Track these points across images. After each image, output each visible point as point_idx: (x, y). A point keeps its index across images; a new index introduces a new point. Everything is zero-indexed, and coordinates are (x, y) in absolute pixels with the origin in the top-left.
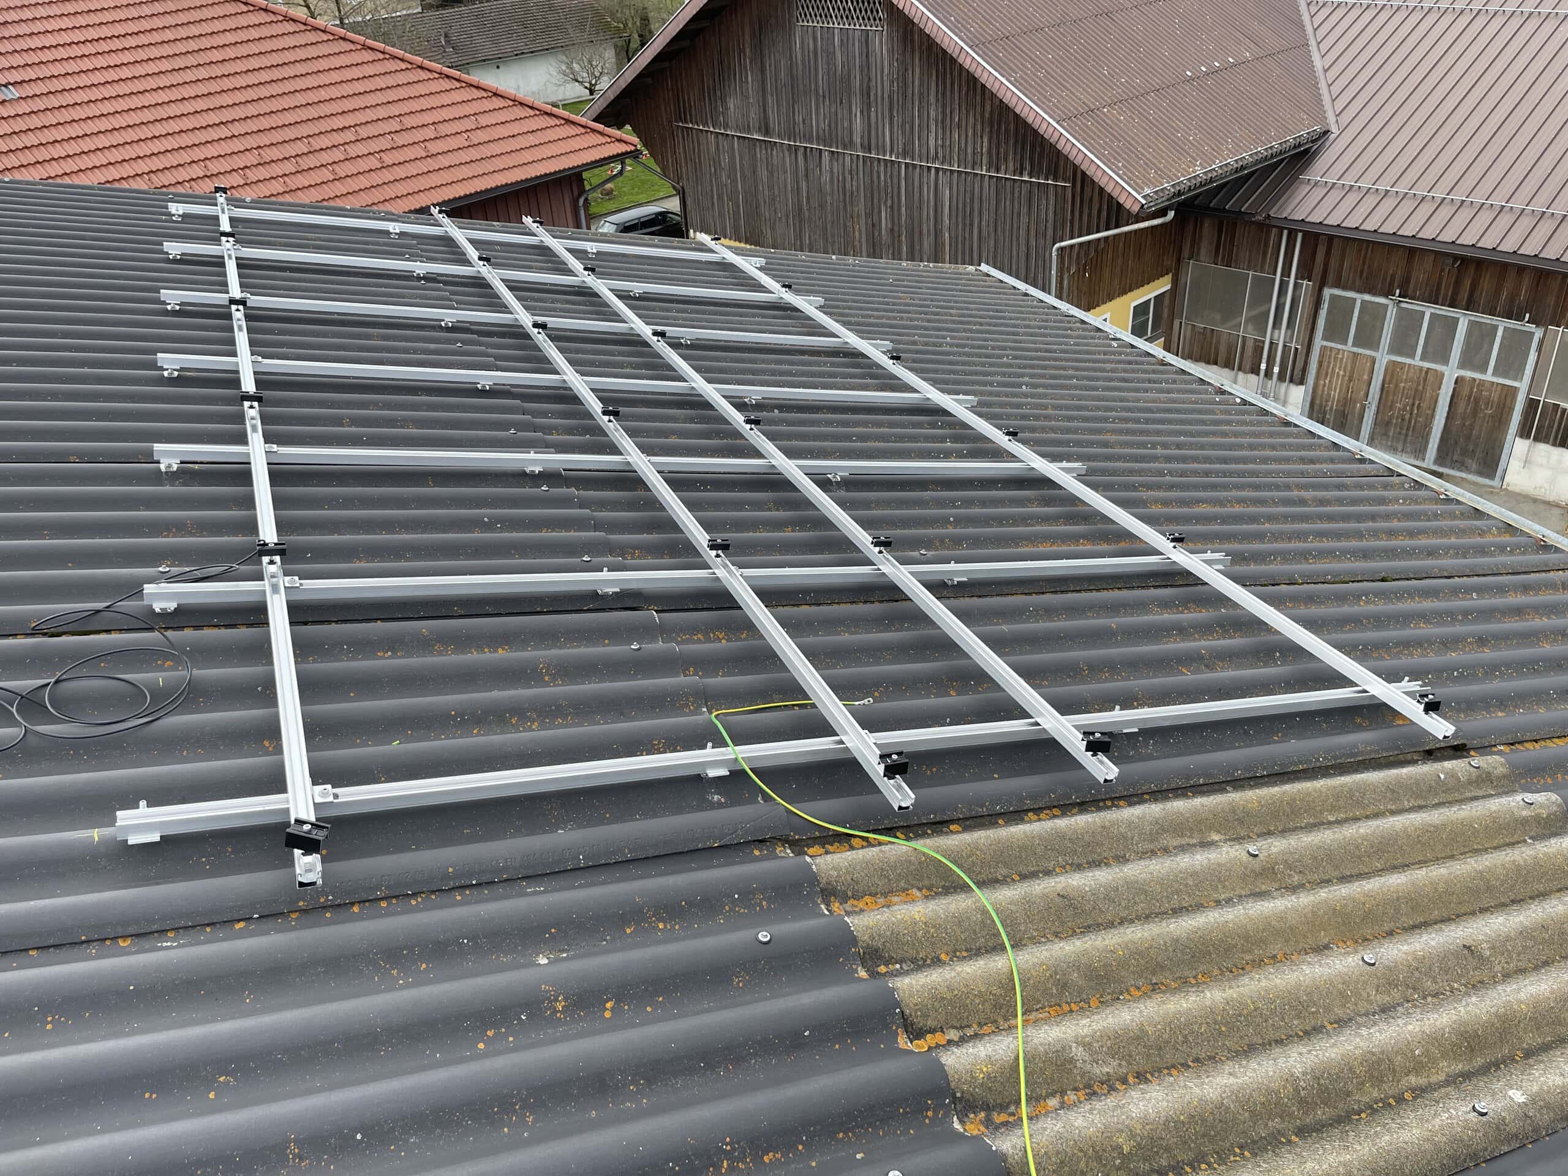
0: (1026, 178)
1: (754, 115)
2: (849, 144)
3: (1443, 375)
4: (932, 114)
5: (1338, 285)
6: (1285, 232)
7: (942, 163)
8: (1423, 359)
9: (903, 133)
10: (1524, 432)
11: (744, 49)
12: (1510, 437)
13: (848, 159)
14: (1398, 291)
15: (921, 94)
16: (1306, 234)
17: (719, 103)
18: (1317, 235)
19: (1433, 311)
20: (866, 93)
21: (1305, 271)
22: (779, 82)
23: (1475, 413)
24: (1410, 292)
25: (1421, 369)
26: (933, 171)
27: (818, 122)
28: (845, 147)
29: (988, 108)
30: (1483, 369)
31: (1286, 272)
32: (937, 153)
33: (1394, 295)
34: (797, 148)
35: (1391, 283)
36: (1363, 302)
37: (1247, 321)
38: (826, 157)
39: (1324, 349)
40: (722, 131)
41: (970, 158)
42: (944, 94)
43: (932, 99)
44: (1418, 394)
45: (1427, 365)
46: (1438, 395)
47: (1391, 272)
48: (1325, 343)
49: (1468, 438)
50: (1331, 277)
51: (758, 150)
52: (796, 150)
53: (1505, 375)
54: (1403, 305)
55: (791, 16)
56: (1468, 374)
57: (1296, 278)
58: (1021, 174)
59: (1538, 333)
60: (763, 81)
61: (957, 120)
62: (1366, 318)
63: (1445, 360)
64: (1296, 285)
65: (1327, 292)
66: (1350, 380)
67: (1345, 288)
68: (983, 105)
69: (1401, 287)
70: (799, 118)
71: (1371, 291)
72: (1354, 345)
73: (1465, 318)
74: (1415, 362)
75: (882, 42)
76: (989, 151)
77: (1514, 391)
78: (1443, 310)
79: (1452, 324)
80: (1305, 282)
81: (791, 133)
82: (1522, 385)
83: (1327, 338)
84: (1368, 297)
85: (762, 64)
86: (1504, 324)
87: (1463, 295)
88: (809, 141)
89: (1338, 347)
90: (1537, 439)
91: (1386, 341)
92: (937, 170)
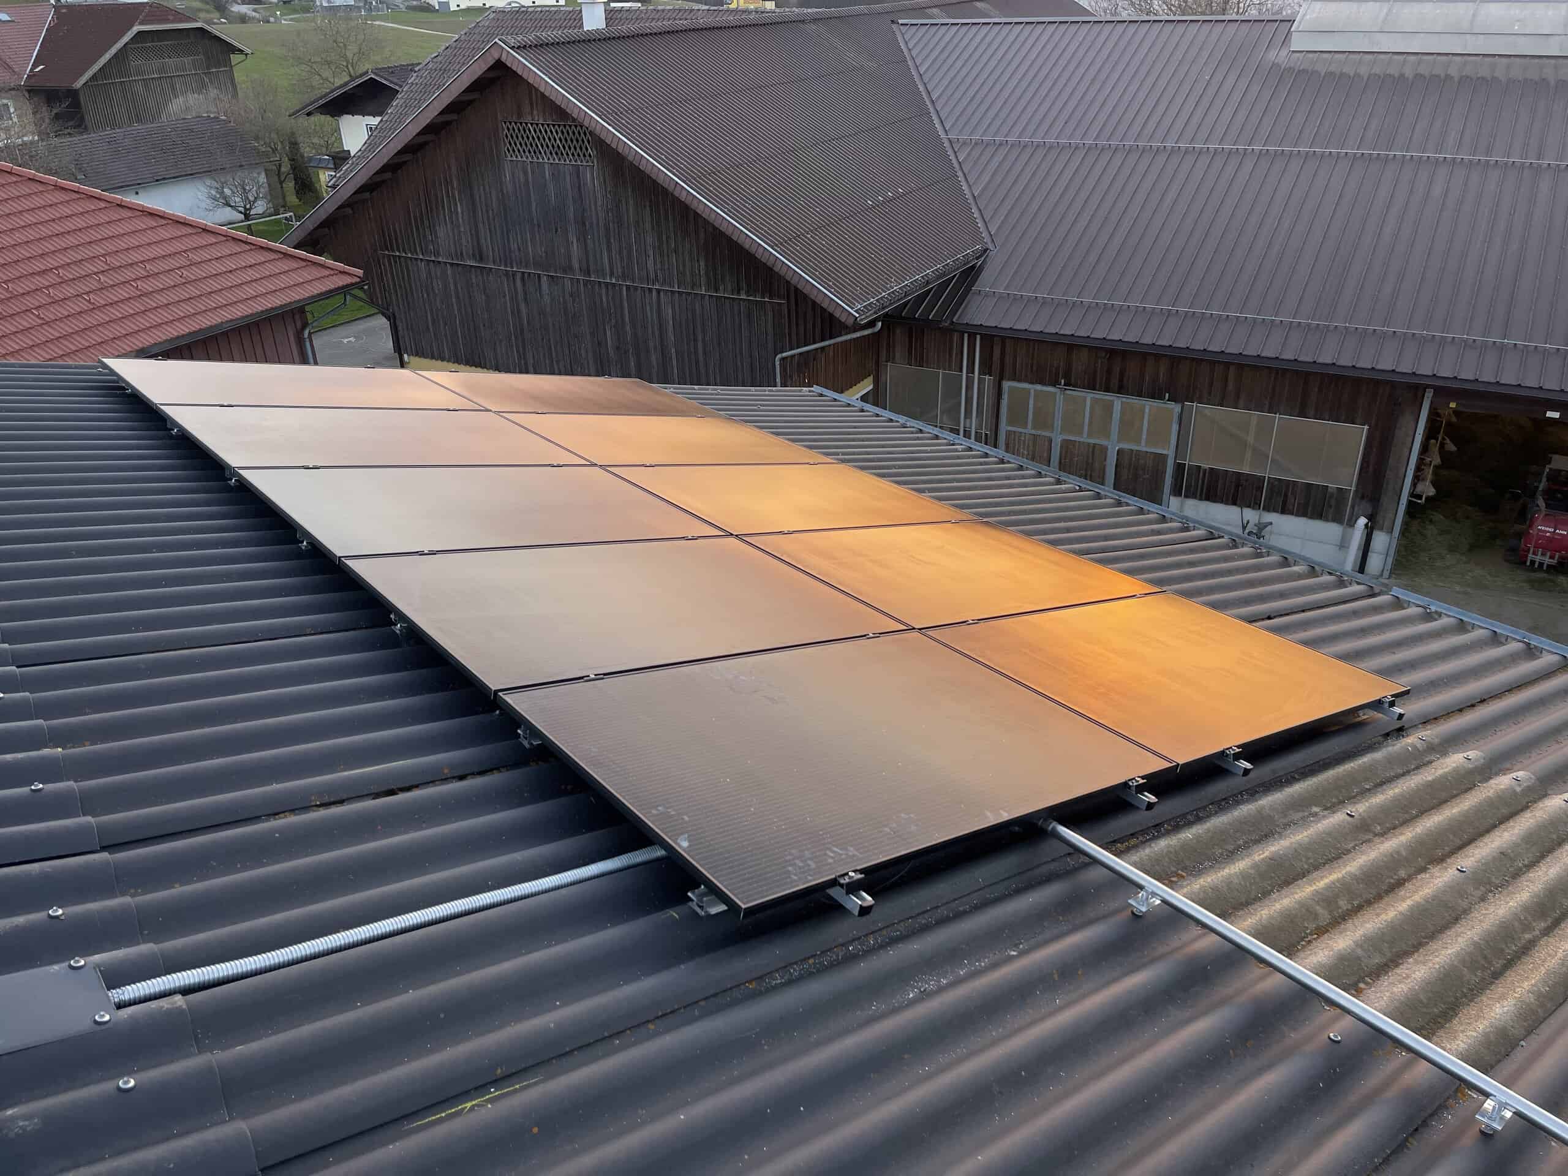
0: (743, 297)
1: (466, 243)
2: (568, 269)
3: (1107, 448)
4: (649, 240)
5: (1014, 378)
6: (966, 335)
7: (662, 285)
8: (1090, 435)
9: (622, 259)
10: (1176, 491)
11: (451, 181)
12: (1165, 495)
13: (568, 283)
14: (1063, 381)
15: (636, 223)
16: (983, 337)
17: (428, 232)
18: (993, 337)
19: (1092, 395)
20: (582, 222)
21: (986, 368)
22: (491, 212)
23: (1135, 478)
24: (1073, 381)
25: (1089, 444)
26: (654, 293)
27: (534, 249)
28: (565, 271)
29: (702, 235)
30: (1138, 441)
31: (971, 370)
32: (656, 276)
33: (1060, 384)
34: (514, 274)
35: (1057, 374)
36: (1036, 391)
37: (942, 413)
38: (545, 280)
39: (1008, 433)
40: (433, 258)
41: (688, 279)
42: (659, 222)
43: (648, 226)
44: (1089, 466)
45: (1092, 441)
46: (1105, 466)
47: (1055, 365)
48: (1009, 428)
50: (1007, 371)
51: (473, 277)
52: (513, 275)
53: (1155, 445)
54: (1068, 392)
55: (499, 151)
56: (1126, 446)
57: (980, 374)
58: (739, 293)
59: (1176, 408)
60: (474, 211)
61: (673, 246)
62: (1041, 404)
63: (1108, 436)
64: (979, 378)
65: (1007, 385)
67: (1019, 381)
68: (697, 232)
69: (1065, 377)
70: (514, 246)
71: (1042, 382)
72: (1033, 428)
73: (1118, 402)
74: (1084, 439)
75: (593, 176)
76: (707, 274)
77: (1164, 458)
78: (1101, 395)
79: (1109, 408)
80: (987, 377)
81: (507, 260)
82: (1170, 452)
83: (1010, 422)
84: (1039, 387)
85: (472, 196)
86: (1149, 406)
87: (1115, 382)
88: (526, 267)
89: (1020, 430)
90: (1186, 496)
91: (1058, 423)
92: (658, 291)
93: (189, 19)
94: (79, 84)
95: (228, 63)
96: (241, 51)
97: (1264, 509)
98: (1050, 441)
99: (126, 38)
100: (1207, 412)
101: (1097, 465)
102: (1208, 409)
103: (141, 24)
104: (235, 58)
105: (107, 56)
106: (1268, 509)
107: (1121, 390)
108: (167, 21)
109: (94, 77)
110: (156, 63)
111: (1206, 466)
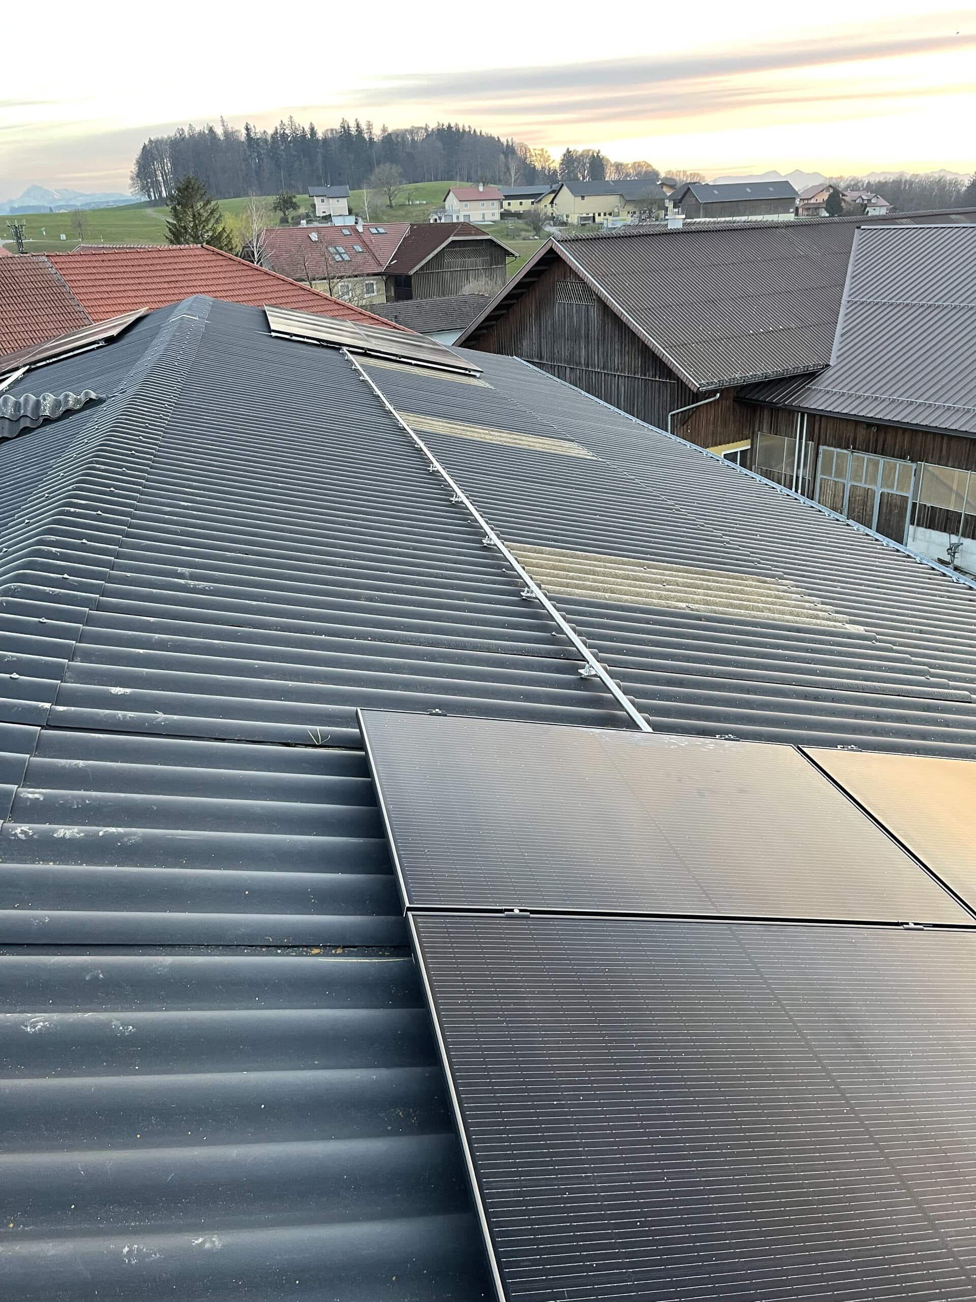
0: (657, 379)
1: (535, 347)
2: (579, 364)
3: (875, 492)
4: (616, 347)
5: (825, 444)
6: (806, 415)
7: (621, 372)
8: (865, 483)
9: (603, 357)
10: (912, 523)
11: (531, 314)
12: (907, 525)
13: (578, 371)
14: (851, 447)
15: (611, 337)
16: (809, 414)
17: (519, 342)
18: (815, 415)
19: (868, 457)
20: (587, 336)
21: (810, 437)
22: (547, 332)
23: (891, 511)
24: (857, 446)
25: (865, 488)
27: (565, 353)
28: (577, 365)
30: (892, 487)
31: (801, 438)
32: (618, 367)
33: (850, 449)
35: (848, 441)
36: (837, 453)
37: (786, 466)
38: (568, 370)
39: (822, 479)
41: (633, 369)
42: (621, 337)
43: (616, 339)
44: (865, 504)
45: (867, 486)
46: (874, 503)
47: (848, 435)
48: (822, 476)
49: (889, 526)
50: (821, 441)
53: (902, 490)
54: (854, 454)
55: (554, 298)
56: (886, 490)
57: (806, 441)
58: (655, 377)
59: (914, 466)
60: (540, 331)
61: (625, 349)
62: (839, 462)
63: (875, 483)
64: (806, 444)
65: (821, 448)
66: (834, 496)
67: (828, 445)
69: (852, 444)
70: (556, 350)
71: (840, 446)
72: (835, 477)
73: (882, 460)
74: (862, 485)
75: (594, 313)
76: (641, 366)
77: (905, 499)
78: (872, 456)
79: (876, 464)
80: (810, 442)
81: (552, 360)
82: (909, 495)
83: (823, 473)
84: (839, 450)
85: (540, 322)
86: (899, 463)
87: (879, 447)
88: (561, 362)
89: (828, 478)
90: (918, 525)
91: (848, 475)
92: (618, 376)
93: (484, 233)
94: (412, 272)
95: (503, 262)
96: (513, 255)
97: (962, 535)
98: (844, 485)
99: (444, 245)
100: (930, 468)
101: (869, 504)
102: (931, 467)
103: (454, 236)
104: (508, 259)
105: (431, 256)
106: (963, 535)
107: (883, 453)
108: (470, 234)
109: (422, 268)
110: (459, 261)
111: (929, 505)
